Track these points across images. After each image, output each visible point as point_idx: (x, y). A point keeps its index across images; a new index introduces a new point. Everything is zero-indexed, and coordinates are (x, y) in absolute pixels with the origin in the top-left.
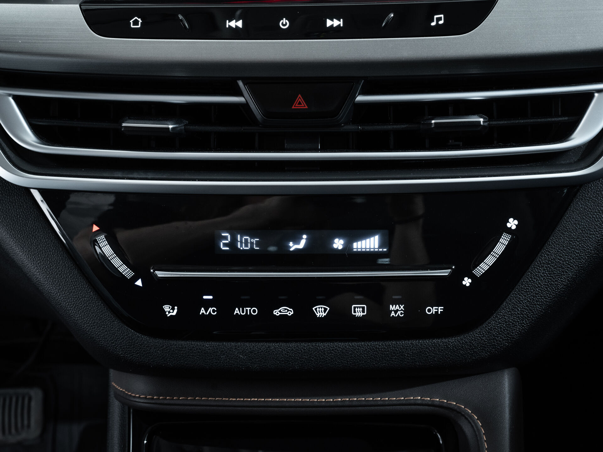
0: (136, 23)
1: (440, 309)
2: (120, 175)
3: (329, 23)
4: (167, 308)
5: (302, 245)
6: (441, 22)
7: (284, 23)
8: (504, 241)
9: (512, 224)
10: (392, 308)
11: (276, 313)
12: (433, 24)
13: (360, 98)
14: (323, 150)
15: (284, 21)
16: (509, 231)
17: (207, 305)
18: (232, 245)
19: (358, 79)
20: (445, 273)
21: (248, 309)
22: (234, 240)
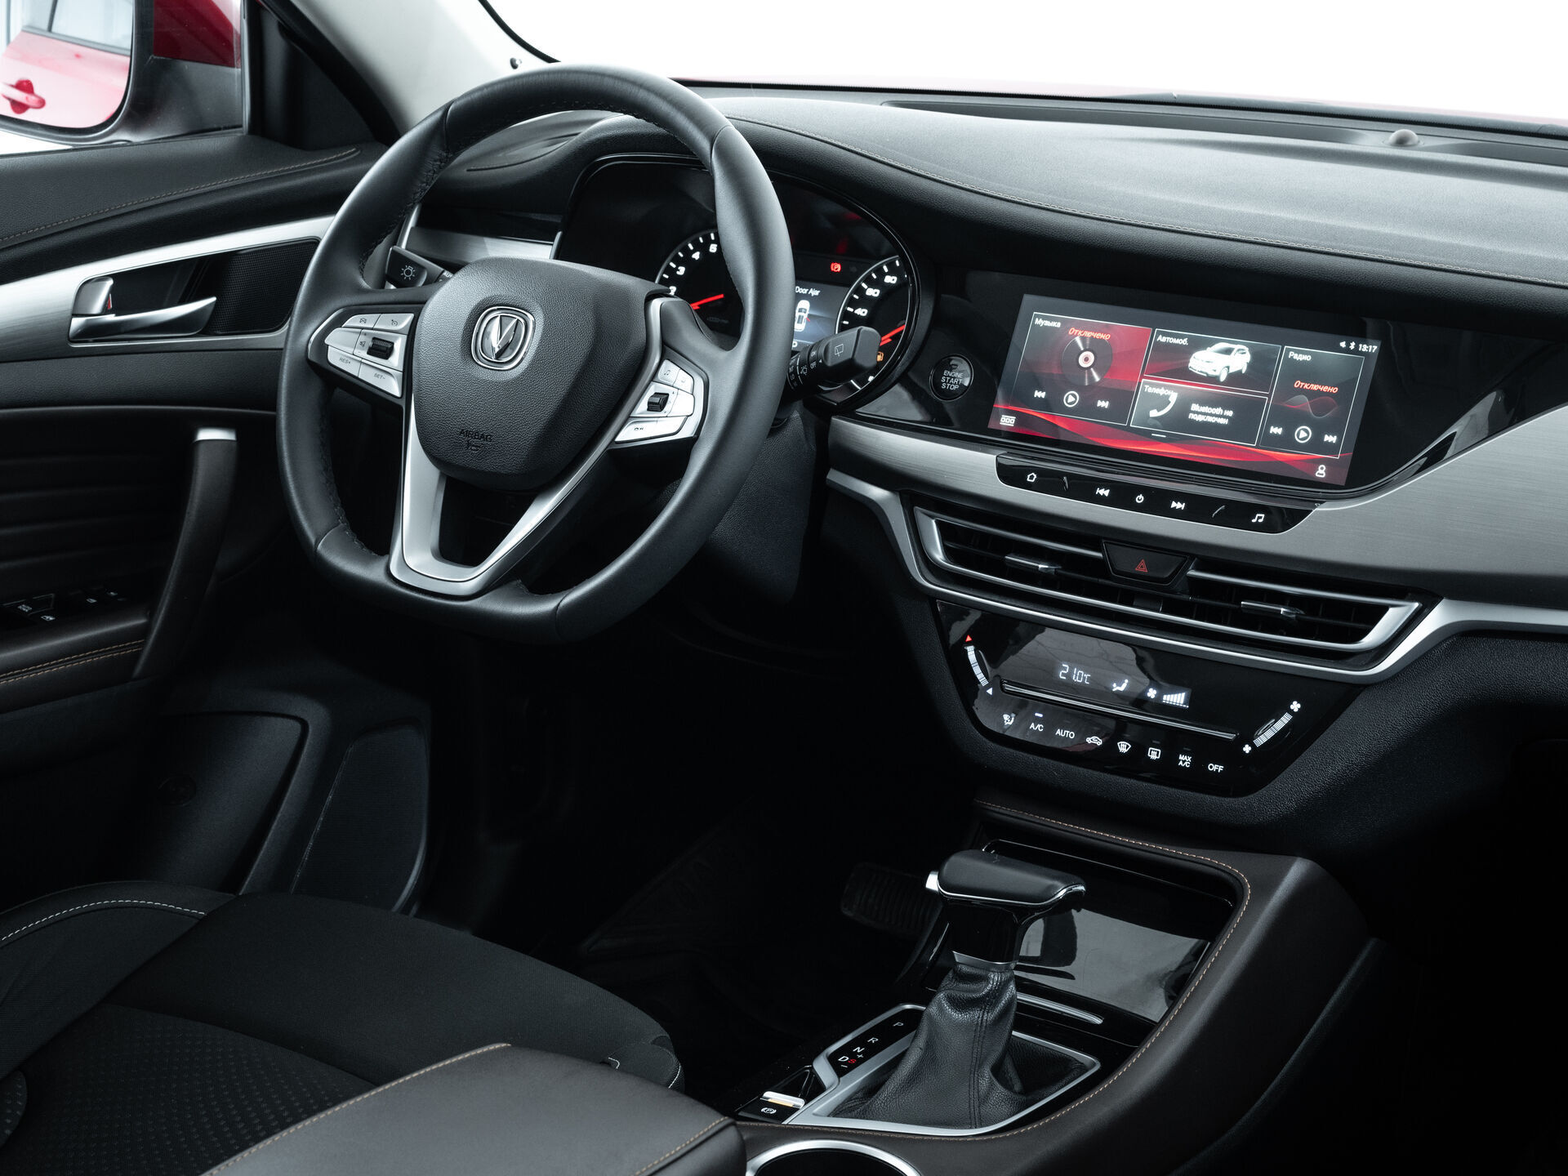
0: (1032, 477)
1: (1221, 768)
2: (996, 599)
3: (1174, 505)
4: (1006, 717)
5: (1122, 688)
6: (1260, 521)
7: (1140, 499)
8: (1286, 719)
9: (1295, 706)
10: (1181, 757)
11: (1089, 740)
12: (1254, 521)
13: (1192, 573)
14: (1164, 612)
15: (1141, 497)
16: (1291, 712)
17: (1037, 721)
18: (1069, 675)
19: (1193, 556)
20: (1230, 736)
21: (1068, 732)
22: (1071, 672)
